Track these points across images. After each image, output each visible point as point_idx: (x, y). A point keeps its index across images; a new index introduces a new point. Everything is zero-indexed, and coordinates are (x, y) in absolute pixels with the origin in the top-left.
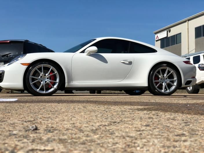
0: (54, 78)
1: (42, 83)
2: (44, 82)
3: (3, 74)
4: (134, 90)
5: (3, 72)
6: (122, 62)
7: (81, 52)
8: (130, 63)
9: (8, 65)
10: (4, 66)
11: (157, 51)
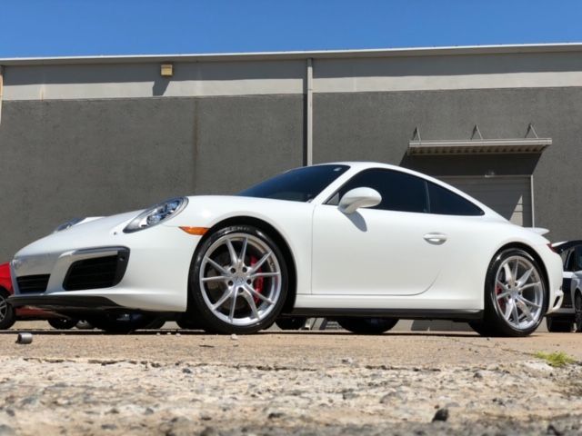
0: (264, 285)
1: (230, 288)
2: (237, 288)
3: (124, 258)
5: (124, 254)
6: (428, 236)
7: (326, 203)
8: (442, 241)
9: (127, 230)
10: (115, 233)
11: (483, 214)
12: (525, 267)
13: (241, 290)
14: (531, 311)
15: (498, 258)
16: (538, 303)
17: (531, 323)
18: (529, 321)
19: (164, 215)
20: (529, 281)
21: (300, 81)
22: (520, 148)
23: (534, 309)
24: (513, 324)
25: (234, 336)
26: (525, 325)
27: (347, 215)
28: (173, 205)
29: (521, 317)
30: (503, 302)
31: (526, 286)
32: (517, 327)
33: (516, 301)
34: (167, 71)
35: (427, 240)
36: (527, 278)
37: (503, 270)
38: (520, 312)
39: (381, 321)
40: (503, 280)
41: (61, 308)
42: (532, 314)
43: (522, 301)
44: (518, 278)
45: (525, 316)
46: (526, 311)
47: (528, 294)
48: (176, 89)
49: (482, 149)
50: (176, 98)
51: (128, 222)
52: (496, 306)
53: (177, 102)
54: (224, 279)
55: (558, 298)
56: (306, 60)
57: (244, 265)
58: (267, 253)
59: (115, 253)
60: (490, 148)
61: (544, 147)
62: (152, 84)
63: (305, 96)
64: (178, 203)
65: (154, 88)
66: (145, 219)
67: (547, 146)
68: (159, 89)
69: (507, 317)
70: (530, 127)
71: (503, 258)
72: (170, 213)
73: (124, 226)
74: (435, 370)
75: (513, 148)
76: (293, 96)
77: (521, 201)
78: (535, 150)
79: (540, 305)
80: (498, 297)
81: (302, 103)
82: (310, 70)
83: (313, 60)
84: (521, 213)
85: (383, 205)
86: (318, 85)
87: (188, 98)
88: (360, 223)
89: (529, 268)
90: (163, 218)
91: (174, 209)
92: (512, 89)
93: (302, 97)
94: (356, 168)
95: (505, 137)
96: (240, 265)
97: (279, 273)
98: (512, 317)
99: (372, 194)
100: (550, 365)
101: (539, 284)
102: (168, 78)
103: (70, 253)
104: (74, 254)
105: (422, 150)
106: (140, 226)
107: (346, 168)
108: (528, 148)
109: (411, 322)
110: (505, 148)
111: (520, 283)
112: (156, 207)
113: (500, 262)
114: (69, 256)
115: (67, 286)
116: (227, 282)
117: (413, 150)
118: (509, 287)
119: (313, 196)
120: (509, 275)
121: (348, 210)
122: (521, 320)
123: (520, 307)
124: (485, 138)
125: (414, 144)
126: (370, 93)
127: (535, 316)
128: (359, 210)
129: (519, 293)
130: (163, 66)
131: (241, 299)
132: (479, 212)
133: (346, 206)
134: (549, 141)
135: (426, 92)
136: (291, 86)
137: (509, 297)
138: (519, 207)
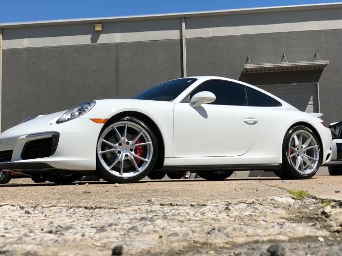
1: (119, 155)
2: (124, 155)
3: (56, 139)
4: (217, 171)
5: (56, 136)
6: (246, 120)
7: (182, 102)
8: (255, 123)
9: (58, 122)
10: (51, 124)
11: (281, 105)
12: (307, 136)
13: (127, 156)
14: (312, 163)
15: (291, 132)
16: (316, 158)
17: (312, 170)
18: (311, 169)
19: (81, 112)
20: (310, 145)
21: (178, 31)
22: (310, 66)
23: (314, 162)
24: (300, 172)
25: (117, 185)
26: (308, 172)
27: (195, 108)
28: (87, 106)
29: (305, 167)
30: (294, 159)
31: (308, 148)
32: (304, 173)
33: (302, 157)
34: (98, 28)
35: (246, 122)
36: (308, 143)
37: (293, 139)
38: (305, 164)
39: (224, 172)
40: (294, 145)
41: (23, 170)
42: (313, 165)
43: (306, 157)
44: (303, 143)
45: (308, 166)
46: (308, 163)
47: (310, 153)
48: (104, 39)
49: (288, 68)
50: (104, 44)
51: (59, 117)
52: (290, 161)
53: (105, 46)
54: (114, 151)
55: (329, 155)
56: (181, 18)
57: (126, 140)
58: (141, 131)
59: (50, 136)
60: (292, 67)
61: (325, 66)
62: (90, 36)
63: (181, 40)
64: (89, 104)
65: (91, 39)
66: (70, 115)
67: (326, 65)
68: (94, 39)
69: (297, 168)
70: (316, 54)
71: (293, 132)
72: (84, 111)
73: (56, 119)
74: (203, 205)
75: (306, 67)
76: (174, 40)
77: (312, 98)
78: (319, 67)
79: (318, 159)
80: (291, 156)
81: (179, 44)
82: (184, 24)
83: (185, 18)
84: (312, 105)
85: (216, 102)
86: (189, 34)
87: (112, 44)
88: (204, 113)
89: (310, 137)
90: (80, 113)
91: (87, 108)
92: (305, 31)
93: (179, 40)
94: (201, 80)
95: (301, 60)
96: (124, 140)
97: (150, 142)
98: (300, 168)
99: (210, 95)
100: (293, 199)
101: (316, 146)
102: (99, 32)
103: (24, 137)
104: (27, 137)
105: (252, 70)
106: (66, 119)
107: (195, 80)
108: (315, 66)
109: (248, 172)
110: (301, 67)
111: (304, 146)
112: (76, 107)
113: (291, 134)
114: (23, 138)
115: (24, 157)
116: (117, 152)
117: (247, 70)
118: (298, 149)
119: (174, 98)
120: (297, 142)
121: (195, 105)
122: (305, 169)
123: (305, 160)
124: (289, 61)
125: (247, 66)
126: (219, 37)
127: (315, 166)
128: (202, 105)
129: (304, 153)
130: (96, 25)
131: (128, 161)
132: (278, 104)
133: (194, 103)
134: (328, 62)
135: (254, 35)
136: (173, 35)
137: (298, 155)
138: (311, 102)
